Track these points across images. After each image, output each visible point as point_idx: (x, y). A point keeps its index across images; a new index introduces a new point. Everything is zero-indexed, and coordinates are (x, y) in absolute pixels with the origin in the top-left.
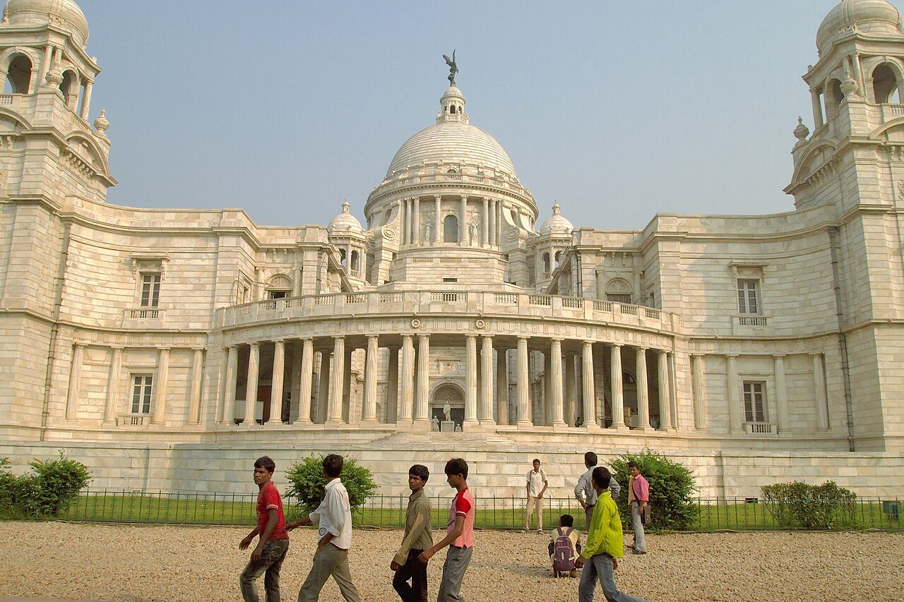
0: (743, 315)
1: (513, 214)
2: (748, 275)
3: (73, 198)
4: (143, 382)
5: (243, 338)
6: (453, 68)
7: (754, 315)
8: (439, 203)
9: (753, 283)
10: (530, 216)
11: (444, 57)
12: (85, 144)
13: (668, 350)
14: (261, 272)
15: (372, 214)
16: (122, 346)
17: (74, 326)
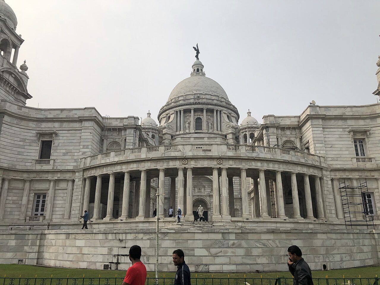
0: (358, 157)
1: (228, 116)
2: (359, 136)
3: (5, 102)
4: (42, 197)
5: (93, 173)
6: (198, 52)
7: (363, 157)
8: (192, 112)
9: (362, 141)
10: (236, 118)
11: (194, 47)
12: (13, 75)
13: (320, 175)
14: (105, 141)
15: (161, 119)
16: (30, 179)
17: (4, 169)
